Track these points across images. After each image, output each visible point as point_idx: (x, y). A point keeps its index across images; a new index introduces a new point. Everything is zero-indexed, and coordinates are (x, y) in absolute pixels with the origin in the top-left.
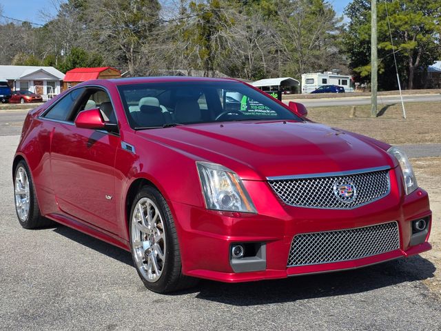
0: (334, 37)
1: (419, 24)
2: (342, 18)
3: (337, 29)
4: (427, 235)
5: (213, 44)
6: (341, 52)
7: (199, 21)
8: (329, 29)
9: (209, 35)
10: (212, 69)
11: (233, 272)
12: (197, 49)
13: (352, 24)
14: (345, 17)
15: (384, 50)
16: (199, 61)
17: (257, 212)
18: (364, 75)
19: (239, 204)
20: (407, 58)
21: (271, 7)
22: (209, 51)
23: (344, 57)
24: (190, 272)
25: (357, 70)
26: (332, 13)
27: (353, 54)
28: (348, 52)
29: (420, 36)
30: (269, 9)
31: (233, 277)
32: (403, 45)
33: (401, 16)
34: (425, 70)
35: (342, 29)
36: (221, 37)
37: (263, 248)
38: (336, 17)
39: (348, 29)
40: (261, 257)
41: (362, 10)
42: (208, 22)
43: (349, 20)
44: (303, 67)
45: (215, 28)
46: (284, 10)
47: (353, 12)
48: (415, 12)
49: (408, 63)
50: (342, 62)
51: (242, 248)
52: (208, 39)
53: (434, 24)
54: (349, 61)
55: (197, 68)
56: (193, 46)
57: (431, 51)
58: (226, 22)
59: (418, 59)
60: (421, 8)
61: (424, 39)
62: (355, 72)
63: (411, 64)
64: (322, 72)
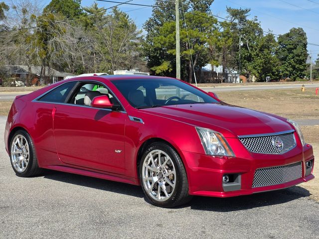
0: (136, 45)
1: (196, 38)
2: (141, 31)
3: (138, 38)
4: (312, 170)
5: (50, 47)
6: (141, 55)
7: (38, 29)
8: (132, 38)
9: (46, 40)
10: (48, 65)
11: (223, 191)
12: (37, 50)
13: (148, 36)
14: (144, 30)
15: (172, 55)
16: (38, 59)
17: (235, 156)
18: (158, 73)
19: (223, 152)
20: (188, 61)
21: (88, 21)
22: (46, 52)
23: (143, 59)
24: (194, 193)
25: (153, 69)
26: (134, 27)
27: (150, 57)
28: (146, 56)
29: (197, 46)
30: (86, 22)
31: (223, 194)
32: (184, 52)
33: (183, 31)
34: (200, 70)
35: (141, 39)
36: (55, 42)
37: (240, 177)
38: (137, 30)
39: (145, 39)
40: (238, 183)
41: (156, 26)
42: (46, 30)
43: (147, 33)
44: (114, 65)
45: (51, 35)
46: (99, 23)
47: (149, 27)
48: (193, 29)
49: (188, 65)
50: (142, 63)
51: (228, 177)
52: (46, 43)
53: (206, 38)
54: (146, 63)
55: (36, 65)
56: (34, 48)
57: (204, 57)
58: (59, 30)
59: (195, 62)
60: (197, 27)
61: (200, 48)
62: (152, 70)
63: (190, 66)
64: (129, 70)
